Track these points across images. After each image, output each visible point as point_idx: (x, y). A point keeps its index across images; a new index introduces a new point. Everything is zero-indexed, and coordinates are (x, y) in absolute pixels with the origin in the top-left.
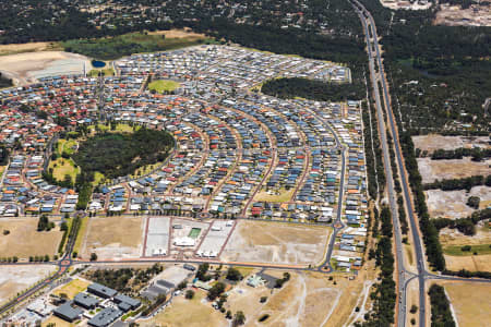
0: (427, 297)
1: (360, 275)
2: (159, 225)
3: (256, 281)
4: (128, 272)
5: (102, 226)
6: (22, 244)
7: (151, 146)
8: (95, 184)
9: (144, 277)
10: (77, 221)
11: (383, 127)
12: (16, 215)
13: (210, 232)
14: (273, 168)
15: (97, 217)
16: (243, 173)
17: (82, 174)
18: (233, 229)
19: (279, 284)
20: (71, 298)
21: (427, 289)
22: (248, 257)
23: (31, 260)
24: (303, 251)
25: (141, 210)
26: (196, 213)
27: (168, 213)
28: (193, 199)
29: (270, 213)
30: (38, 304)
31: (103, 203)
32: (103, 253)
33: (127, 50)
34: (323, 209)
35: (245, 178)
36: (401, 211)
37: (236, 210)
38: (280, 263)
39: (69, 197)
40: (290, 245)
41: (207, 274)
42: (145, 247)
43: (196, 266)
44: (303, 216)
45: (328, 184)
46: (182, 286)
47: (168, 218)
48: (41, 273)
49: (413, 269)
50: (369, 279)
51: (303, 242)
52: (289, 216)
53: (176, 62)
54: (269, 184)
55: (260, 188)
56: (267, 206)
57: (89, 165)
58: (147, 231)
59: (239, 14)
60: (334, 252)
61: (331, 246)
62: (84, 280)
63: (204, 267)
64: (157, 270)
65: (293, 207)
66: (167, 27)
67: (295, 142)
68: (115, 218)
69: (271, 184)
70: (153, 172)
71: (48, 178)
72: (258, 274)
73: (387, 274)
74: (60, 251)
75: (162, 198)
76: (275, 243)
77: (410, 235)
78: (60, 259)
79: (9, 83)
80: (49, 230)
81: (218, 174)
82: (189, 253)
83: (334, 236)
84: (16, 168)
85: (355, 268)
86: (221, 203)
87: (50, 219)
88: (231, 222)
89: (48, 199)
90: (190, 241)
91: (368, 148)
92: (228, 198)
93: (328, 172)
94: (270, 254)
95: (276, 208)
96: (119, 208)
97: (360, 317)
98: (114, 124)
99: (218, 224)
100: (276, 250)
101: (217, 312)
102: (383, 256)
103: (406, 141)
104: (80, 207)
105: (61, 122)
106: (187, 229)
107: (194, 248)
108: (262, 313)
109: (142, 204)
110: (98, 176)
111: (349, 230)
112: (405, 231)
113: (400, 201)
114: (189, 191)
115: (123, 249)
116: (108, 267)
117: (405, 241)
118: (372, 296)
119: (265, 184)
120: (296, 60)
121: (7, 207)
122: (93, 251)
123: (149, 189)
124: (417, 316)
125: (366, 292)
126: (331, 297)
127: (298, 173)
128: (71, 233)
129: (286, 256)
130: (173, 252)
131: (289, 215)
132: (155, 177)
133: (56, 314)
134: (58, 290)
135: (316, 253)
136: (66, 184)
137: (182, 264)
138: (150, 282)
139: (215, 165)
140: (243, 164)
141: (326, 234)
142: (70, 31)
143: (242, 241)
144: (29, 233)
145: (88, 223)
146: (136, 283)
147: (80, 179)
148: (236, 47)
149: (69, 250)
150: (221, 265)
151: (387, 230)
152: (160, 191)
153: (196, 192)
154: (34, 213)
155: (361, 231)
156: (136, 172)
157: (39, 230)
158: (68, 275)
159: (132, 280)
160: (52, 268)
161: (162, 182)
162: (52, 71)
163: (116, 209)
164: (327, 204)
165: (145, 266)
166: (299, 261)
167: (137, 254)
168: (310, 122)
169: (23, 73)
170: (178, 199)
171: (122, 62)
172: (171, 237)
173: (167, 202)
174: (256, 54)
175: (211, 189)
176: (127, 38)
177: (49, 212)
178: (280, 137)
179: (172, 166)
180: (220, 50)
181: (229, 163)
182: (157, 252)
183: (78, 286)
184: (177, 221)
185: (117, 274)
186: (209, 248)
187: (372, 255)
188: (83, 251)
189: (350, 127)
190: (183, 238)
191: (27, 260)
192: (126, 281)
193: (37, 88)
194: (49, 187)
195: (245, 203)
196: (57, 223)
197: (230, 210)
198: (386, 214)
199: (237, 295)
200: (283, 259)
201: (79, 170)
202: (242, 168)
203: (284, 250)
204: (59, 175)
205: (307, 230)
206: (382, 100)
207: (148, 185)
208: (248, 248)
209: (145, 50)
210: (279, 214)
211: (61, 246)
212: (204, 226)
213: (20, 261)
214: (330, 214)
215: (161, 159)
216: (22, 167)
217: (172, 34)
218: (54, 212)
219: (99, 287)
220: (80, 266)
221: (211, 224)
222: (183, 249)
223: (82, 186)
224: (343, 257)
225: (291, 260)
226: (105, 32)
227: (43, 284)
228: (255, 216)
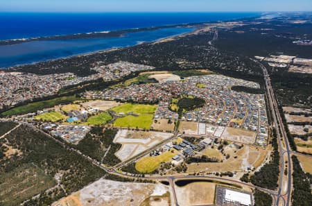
0: (291, 160)
1: (267, 148)
2: (202, 126)
3: (233, 146)
4: (194, 138)
5: (186, 124)
6: (164, 127)
7: (198, 103)
8: (183, 112)
9: (198, 140)
10: (179, 122)
11: (272, 103)
12: (162, 118)
13: (217, 129)
14: (236, 112)
15: (184, 121)
16: (227, 113)
18: (224, 129)
19: (240, 148)
20: (178, 144)
21: (291, 156)
22: (229, 138)
24: (247, 139)
25: (196, 121)
26: (213, 123)
27: (205, 122)
28: (212, 119)
29: (236, 126)
30: (169, 144)
31: (185, 118)
32: (186, 132)
33: (190, 75)
35: (227, 115)
36: (280, 130)
37: (225, 124)
38: (240, 141)
39: (176, 115)
40: (243, 137)
41: (217, 142)
42: (198, 131)
43: (214, 139)
44: (246, 128)
45: (254, 119)
46: (210, 144)
47: (205, 124)
48: (169, 136)
49: (285, 149)
50: (269, 151)
51: (247, 136)
52: (242, 127)
53: (205, 79)
55: (232, 118)
56: (235, 123)
57: (181, 107)
58: (199, 127)
59: (223, 66)
60: (257, 140)
61: (256, 138)
63: (216, 139)
64: (202, 139)
65: (243, 125)
66: (202, 69)
67: (242, 105)
68: (189, 122)
69: (235, 117)
70: (200, 110)
71: (170, 109)
72: (233, 144)
73: (276, 149)
77: (283, 138)
78: (174, 132)
79: (158, 82)
80: (171, 124)
81: (219, 113)
83: (257, 136)
84: (161, 105)
85: (265, 146)
86: (220, 121)
87: (171, 121)
88: (224, 127)
89: (170, 115)
90: (212, 131)
91: (267, 109)
92: (223, 120)
93: (254, 115)
94: (236, 138)
95: (238, 125)
96: (190, 120)
97: (268, 161)
98: (188, 96)
99: (220, 127)
100: (238, 137)
101: (221, 153)
102: (274, 143)
103: (280, 108)
104: (179, 118)
105: (173, 94)
106: (211, 128)
107: (213, 134)
108: (235, 156)
109: (197, 119)
110: (184, 110)
111: (262, 134)
112: (281, 136)
113: (279, 127)
114: (211, 117)
115: (192, 131)
116: (188, 136)
117: (282, 140)
118: (271, 156)
120: (242, 81)
121: (159, 116)
122: (183, 131)
124: (288, 164)
125: (269, 154)
126: (257, 154)
127: (244, 115)
128: (177, 125)
129: (242, 140)
130: (207, 134)
132: (200, 112)
133: (174, 148)
134: (175, 141)
135: (252, 140)
136: (175, 111)
137: (210, 138)
138: (201, 142)
139: (218, 110)
140: (227, 110)
141: (254, 134)
142: (174, 69)
143: (227, 133)
144: (166, 124)
145: (182, 123)
146: (196, 142)
147: (179, 110)
148: (222, 76)
149: (177, 130)
150: (222, 140)
151: (275, 135)
152: (202, 116)
153: (213, 117)
154: (167, 118)
155: (266, 135)
156: (195, 110)
157: (168, 123)
158: (177, 137)
159: (195, 140)
160: (172, 134)
161: (202, 113)
162: (169, 79)
164: (254, 125)
165: (199, 137)
166: (246, 141)
167: (196, 133)
168: (247, 100)
169: (162, 79)
170: (207, 119)
171: (189, 78)
172: (206, 130)
173: (204, 119)
174: (229, 78)
175: (217, 117)
176: (190, 71)
177: (171, 118)
178: (238, 103)
179: (205, 109)
180: (218, 76)
181: (222, 110)
182: (202, 133)
183: (180, 140)
184: (207, 125)
185: (191, 138)
186: (218, 134)
187: (270, 143)
188: (181, 130)
189: (261, 102)
190: (209, 130)
192: (193, 141)
193: (166, 84)
194: (170, 111)
195: (228, 122)
196: (173, 122)
197: (223, 124)
198: (274, 130)
199: (227, 149)
201: (179, 108)
203: (241, 137)
204: (173, 108)
205: (248, 132)
206: (271, 95)
207: (198, 114)
208: (229, 135)
209: (194, 75)
211: (174, 129)
212: (216, 127)
213: (163, 131)
214: (255, 128)
215: (202, 107)
216: (163, 105)
217: (203, 71)
219: (186, 142)
220: (180, 135)
221: (218, 127)
222: (210, 133)
223: (180, 112)
224: (260, 142)
226: (183, 69)
227: (170, 138)
228: (231, 126)
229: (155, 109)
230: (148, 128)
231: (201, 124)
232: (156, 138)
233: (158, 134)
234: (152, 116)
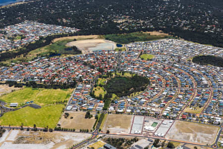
2: (139, 120)
4: (123, 140)
5: (113, 118)
6: (78, 123)
7: (139, 83)
8: (112, 99)
9: (129, 143)
10: (103, 116)
12: (77, 110)
13: (162, 125)
14: (194, 97)
15: (111, 114)
16: (180, 98)
17: (107, 94)
18: (173, 124)
22: (179, 138)
23: (81, 131)
24: (205, 137)
25: (131, 112)
26: (156, 115)
27: (143, 114)
28: (155, 108)
29: (191, 118)
31: (114, 108)
32: (112, 130)
33: (133, 40)
34: (216, 118)
35: (180, 101)
37: (175, 115)
38: (193, 142)
39: (100, 104)
40: (199, 134)
41: (158, 144)
42: (131, 129)
43: (154, 140)
44: (206, 121)
45: (220, 106)
46: (146, 148)
47: (143, 117)
48: (84, 137)
51: (205, 133)
53: (154, 46)
54: (191, 104)
55: (187, 106)
56: (189, 115)
57: (110, 91)
58: (133, 122)
59: (185, 25)
60: (219, 139)
61: (219, 136)
62: (103, 142)
63: (157, 141)
64: (136, 140)
65: (202, 116)
66: (151, 30)
67: (206, 86)
68: (119, 115)
69: (192, 105)
70: (138, 95)
71: (92, 95)
72: (182, 146)
74: (94, 128)
75: (141, 108)
76: (192, 132)
78: (93, 131)
79: (80, 52)
80: (90, 118)
81: (168, 98)
82: (151, 134)
83: (221, 131)
84: (79, 90)
86: (168, 112)
87: (91, 113)
88: (172, 121)
89: (91, 104)
90: (152, 128)
92: (172, 109)
93: (220, 101)
94: (189, 137)
95: (194, 116)
96: (122, 111)
98: (123, 73)
99: (166, 121)
100: (192, 136)
104: (105, 109)
105: (101, 70)
106: (151, 122)
107: (154, 132)
109: (132, 110)
110: (114, 96)
114: (154, 105)
115: (121, 129)
116: (114, 137)
119: (189, 104)
120: (210, 47)
121: (73, 107)
122: (108, 129)
123: (136, 103)
127: (206, 100)
128: (99, 120)
129: (196, 139)
130: (144, 133)
131: (200, 119)
132: (139, 97)
134: (91, 145)
136: (100, 98)
137: (147, 139)
138: (132, 145)
139: (167, 94)
140: (180, 94)
141: (217, 130)
142: (108, 31)
143: (176, 130)
144: (81, 119)
145: (107, 116)
146: (125, 145)
147: (106, 96)
148: (182, 40)
149: (98, 128)
150: (165, 140)
152: (141, 104)
153: (157, 106)
154: (84, 110)
156: (131, 95)
157: (86, 118)
158: (96, 139)
159: (124, 144)
160: (89, 135)
161: (142, 100)
162: (99, 48)
163: (120, 111)
164: (218, 116)
165: (130, 138)
166: (202, 142)
167: (127, 132)
168: (214, 77)
169: (86, 48)
170: (148, 108)
171: (129, 45)
172: (144, 126)
173: (143, 110)
174: (191, 44)
175: (164, 105)
176: (133, 35)
177: (91, 110)
178: (199, 82)
179: (148, 93)
180: (175, 41)
181: (174, 94)
182: (136, 132)
183: (100, 144)
184: (147, 118)
185: (118, 140)
186: (161, 132)
188: (104, 129)
190: (149, 127)
191: (79, 131)
192: (121, 144)
193: (92, 55)
194: (92, 99)
195: (180, 112)
196: (94, 115)
197: (172, 115)
200: (195, 140)
201: (106, 92)
202: (180, 96)
203: (196, 136)
204: (97, 94)
205: (208, 127)
207: (135, 101)
208: (178, 133)
210: (195, 119)
211: (94, 126)
212: (159, 122)
213: (76, 131)
214: (219, 121)
215: (143, 90)
216: (82, 89)
217: (154, 33)
218: (93, 110)
219: (109, 146)
220: (101, 135)
221: (163, 121)
222: (148, 132)
223: (107, 100)
225: (198, 141)
226: (124, 31)
227: (85, 142)
228: (184, 119)
229: (68, 96)
230: (52, 126)
231: (136, 117)
232: (63, 142)
233: (67, 136)
234: (62, 106)
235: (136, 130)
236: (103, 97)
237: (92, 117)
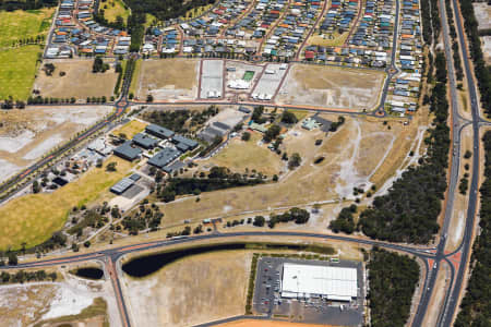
0: (481, 143)
1: (415, 120)
2: (213, 67)
3: (311, 124)
4: (185, 113)
5: (156, 68)
6: (79, 85)
8: (147, 26)
9: (200, 119)
10: (131, 63)
12: (71, 56)
13: (264, 75)
14: (326, 11)
15: (150, 59)
16: (295, 16)
17: (134, 16)
18: (287, 72)
19: (333, 128)
20: (130, 138)
21: (481, 135)
22: (302, 100)
23: (88, 101)
24: (357, 96)
25: (193, 52)
26: (249, 56)
27: (222, 55)
28: (245, 40)
29: (324, 57)
30: (98, 144)
31: (155, 45)
32: (159, 94)
34: (377, 53)
35: (297, 21)
36: (456, 57)
37: (289, 54)
38: (334, 107)
39: (122, 39)
40: (344, 89)
41: (263, 116)
42: (200, 89)
43: (251, 109)
44: (357, 60)
45: (383, 28)
46: (238, 128)
47: (222, 61)
48: (99, 114)
49: (468, 115)
50: (422, 126)
51: (357, 87)
54: (321, 28)
55: (312, 32)
56: (320, 50)
57: (141, 7)
58: (201, 73)
60: (388, 96)
61: (386, 91)
62: (142, 121)
63: (259, 110)
64: (213, 112)
65: (346, 51)
68: (169, 60)
69: (324, 28)
70: (204, 14)
71: (99, 19)
72: (312, 118)
73: (441, 119)
74: (116, 92)
75: (215, 41)
76: (328, 86)
77: (465, 80)
78: (116, 100)
80: (103, 71)
81: (270, 16)
82: (244, 96)
83: (388, 81)
84: (67, 9)
85: (410, 113)
86: (273, 46)
87: (105, 61)
88: (284, 65)
89: (101, 40)
90: (244, 84)
92: (281, 41)
93: (382, 16)
94: (324, 97)
95: (330, 52)
96: (172, 50)
97: (414, 161)
99: (272, 68)
100: (330, 94)
101: (272, 154)
102: (437, 101)
104: (133, 49)
106: (241, 72)
107: (249, 91)
108: (317, 156)
109: (194, 46)
110: (150, 18)
111: (403, 75)
112: (460, 77)
113: (455, 47)
114: (241, 33)
115: (178, 91)
116: (164, 108)
117: (460, 87)
118: (426, 141)
119: (317, 27)
121: (61, 49)
122: (148, 92)
123: (201, 32)
124: (470, 161)
125: (420, 137)
126: (386, 141)
127: (351, 16)
128: (126, 74)
129: (341, 100)
130: (228, 95)
131: (343, 59)
132: (206, 19)
133: (116, 154)
134: (117, 130)
135: (370, 97)
136: (118, 25)
137: (238, 107)
138: (207, 123)
139: (267, 8)
140: (295, 7)
141: (380, 78)
143: (296, 84)
144: (85, 74)
145: (142, 65)
146: (192, 124)
147: (132, 20)
149: (125, 92)
150: (276, 108)
151: (442, 76)
152: (213, 33)
153: (248, 35)
154: (88, 55)
155: (416, 77)
156: (188, 14)
157: (94, 72)
158: (125, 117)
159: (188, 121)
160: (109, 109)
161: (213, 24)
163: (169, 51)
164: (380, 48)
165: (201, 108)
166: (353, 105)
167: (192, 96)
170: (231, 42)
172: (225, 80)
173: (220, 45)
175: (264, 32)
177: (103, 53)
179: (224, 8)
181: (281, 6)
182: (212, 94)
183: (136, 126)
184: (231, 64)
185: (175, 115)
186: (264, 91)
187: (426, 101)
188: (139, 92)
190: (237, 81)
191: (84, 101)
192: (182, 123)
194: (100, 28)
195: (299, 46)
196: (111, 65)
197: (283, 53)
198: (440, 60)
199: (292, 137)
200: (338, 103)
201: (130, 12)
202: (295, 11)
203: (338, 94)
204: (110, 16)
205: (361, 74)
207: (200, 28)
208: (301, 91)
210: (333, 58)
211: (117, 87)
212: (258, 69)
213: (77, 102)
214: (384, 59)
216: (72, 8)
218: (108, 54)
219: (157, 128)
220: (136, 107)
221: (265, 67)
222: (237, 92)
223: (134, 27)
224: (397, 102)
225: (345, 103)
227: (101, 124)
228: (309, 60)
229: (44, 25)
230: (20, 95)
231: (207, 63)
232: (53, 128)
233: (60, 115)
234: (35, 49)
235: (211, 89)
236: (125, 22)
237: (108, 68)
